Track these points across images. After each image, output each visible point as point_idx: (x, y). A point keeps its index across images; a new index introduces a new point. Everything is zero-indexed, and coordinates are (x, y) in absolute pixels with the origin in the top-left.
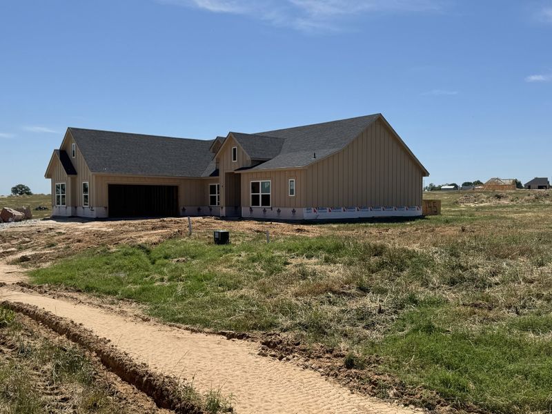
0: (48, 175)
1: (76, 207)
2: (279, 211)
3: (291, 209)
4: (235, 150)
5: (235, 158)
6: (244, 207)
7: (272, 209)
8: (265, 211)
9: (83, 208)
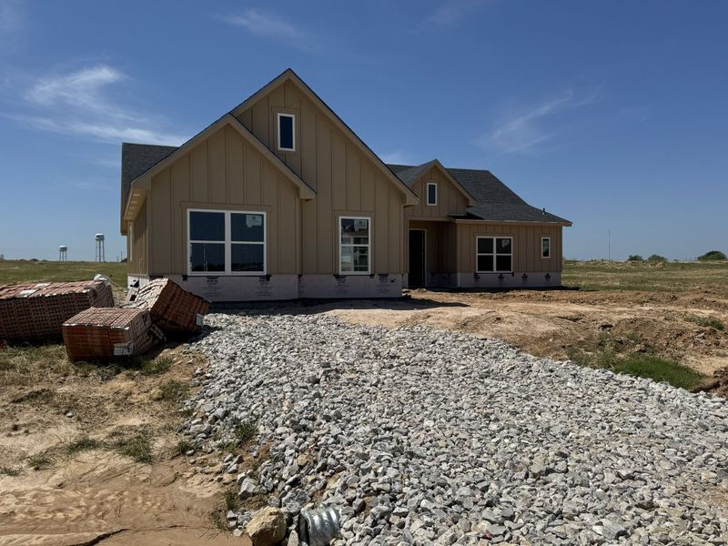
1: (299, 277)
2: (525, 277)
3: (544, 274)
4: (432, 188)
5: (432, 200)
6: (461, 272)
7: (513, 274)
8: (501, 277)
9: (337, 276)
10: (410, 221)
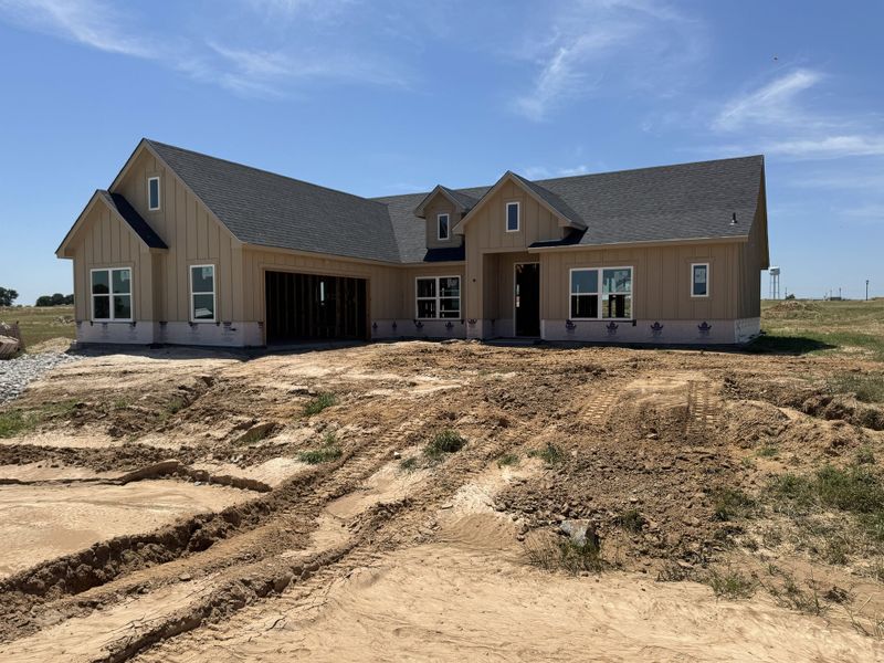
0: (65, 250)
1: (163, 323)
2: (657, 327)
3: (696, 324)
4: (513, 209)
5: (513, 225)
6: (548, 319)
7: (634, 323)
8: (612, 327)
9: (191, 324)
10: (485, 255)
